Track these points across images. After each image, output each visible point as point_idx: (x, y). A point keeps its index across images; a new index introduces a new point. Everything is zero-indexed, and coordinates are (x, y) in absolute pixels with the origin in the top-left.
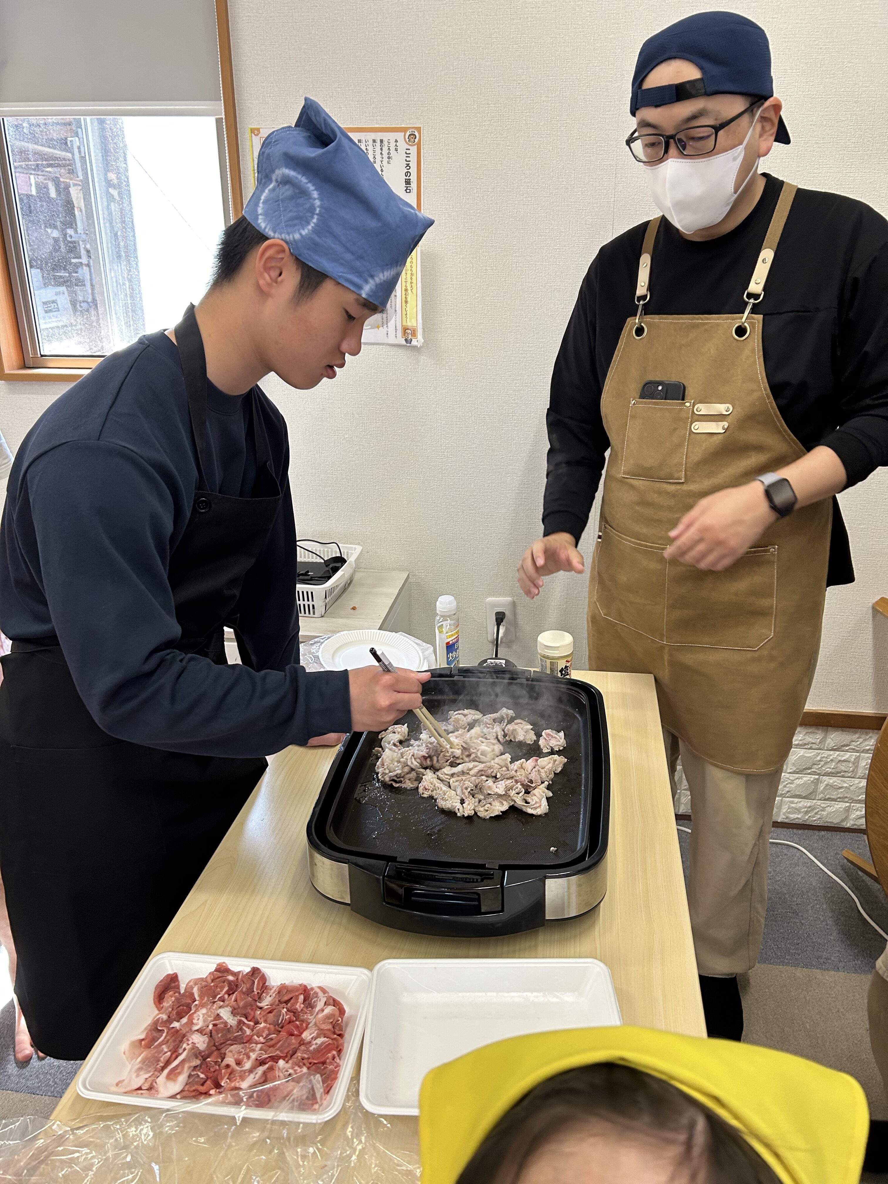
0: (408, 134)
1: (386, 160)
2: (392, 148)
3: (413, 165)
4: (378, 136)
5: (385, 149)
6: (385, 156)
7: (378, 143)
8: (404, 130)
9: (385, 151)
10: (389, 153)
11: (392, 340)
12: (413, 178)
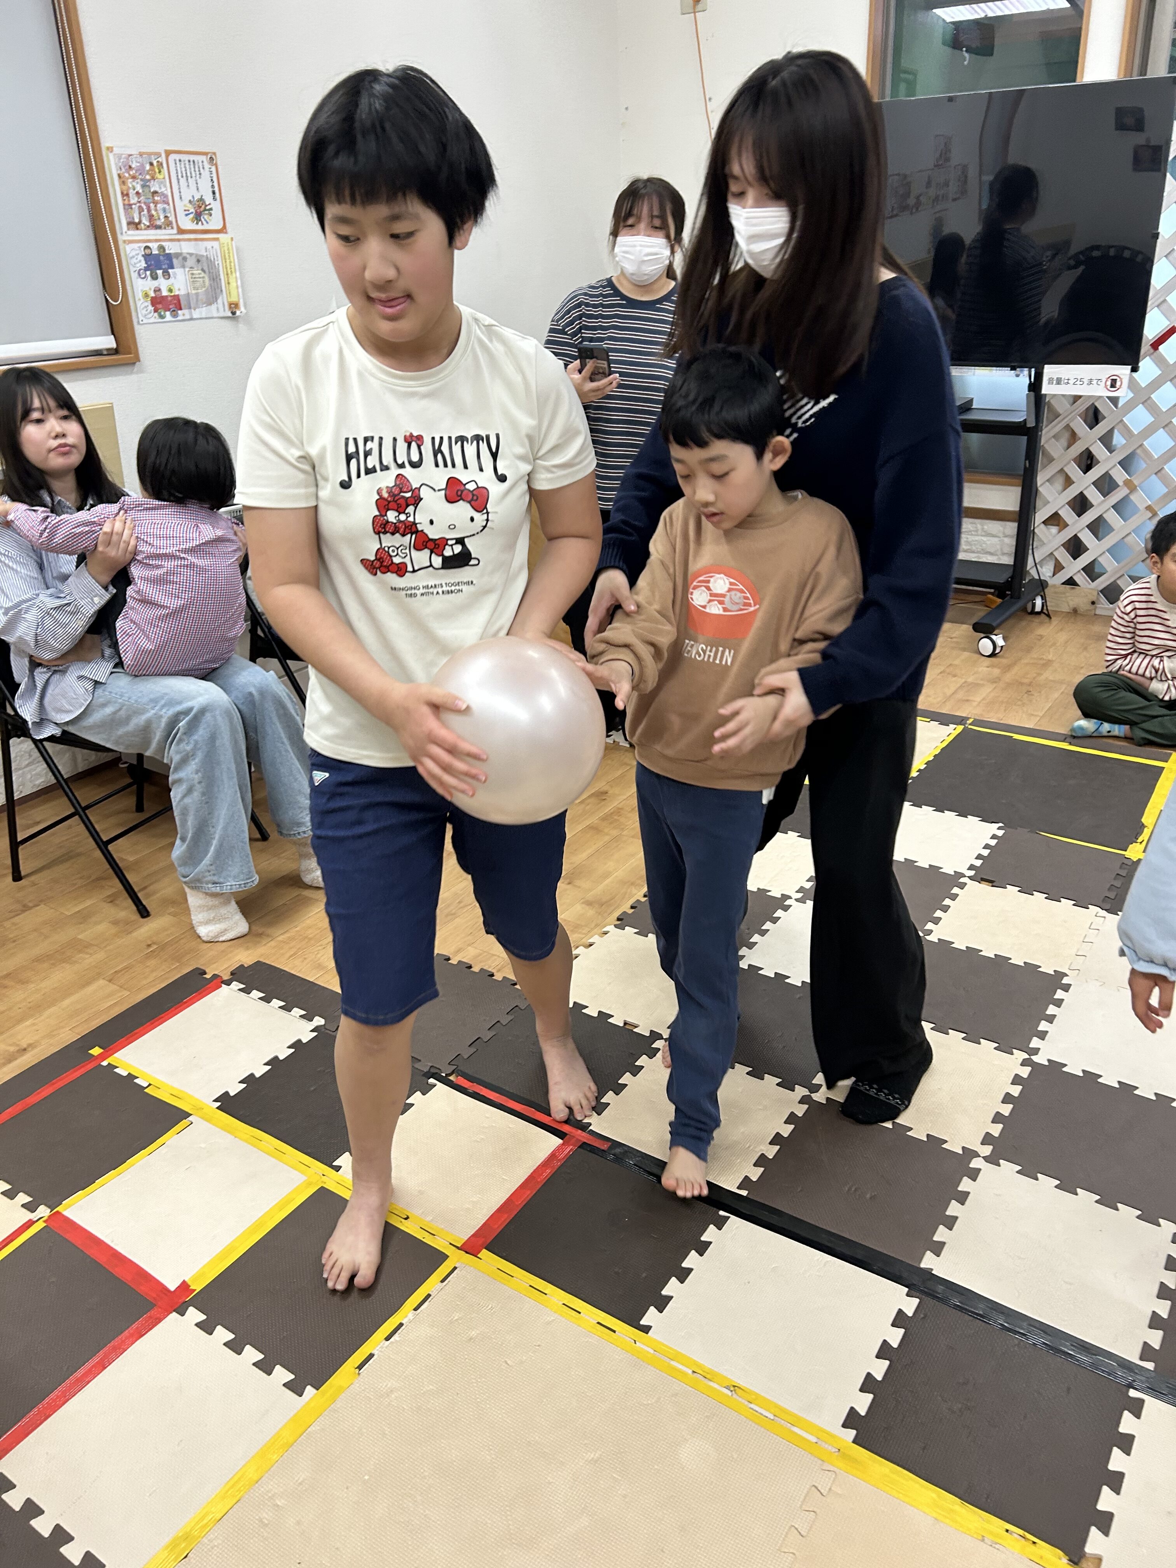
0: (209, 157)
1: (198, 176)
2: (201, 167)
3: (215, 179)
4: (192, 158)
5: (197, 167)
6: (198, 173)
7: (192, 163)
8: (205, 154)
9: (197, 169)
10: (199, 171)
11: (222, 314)
12: (216, 190)
